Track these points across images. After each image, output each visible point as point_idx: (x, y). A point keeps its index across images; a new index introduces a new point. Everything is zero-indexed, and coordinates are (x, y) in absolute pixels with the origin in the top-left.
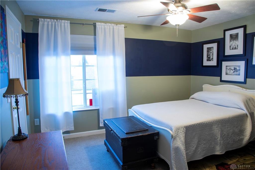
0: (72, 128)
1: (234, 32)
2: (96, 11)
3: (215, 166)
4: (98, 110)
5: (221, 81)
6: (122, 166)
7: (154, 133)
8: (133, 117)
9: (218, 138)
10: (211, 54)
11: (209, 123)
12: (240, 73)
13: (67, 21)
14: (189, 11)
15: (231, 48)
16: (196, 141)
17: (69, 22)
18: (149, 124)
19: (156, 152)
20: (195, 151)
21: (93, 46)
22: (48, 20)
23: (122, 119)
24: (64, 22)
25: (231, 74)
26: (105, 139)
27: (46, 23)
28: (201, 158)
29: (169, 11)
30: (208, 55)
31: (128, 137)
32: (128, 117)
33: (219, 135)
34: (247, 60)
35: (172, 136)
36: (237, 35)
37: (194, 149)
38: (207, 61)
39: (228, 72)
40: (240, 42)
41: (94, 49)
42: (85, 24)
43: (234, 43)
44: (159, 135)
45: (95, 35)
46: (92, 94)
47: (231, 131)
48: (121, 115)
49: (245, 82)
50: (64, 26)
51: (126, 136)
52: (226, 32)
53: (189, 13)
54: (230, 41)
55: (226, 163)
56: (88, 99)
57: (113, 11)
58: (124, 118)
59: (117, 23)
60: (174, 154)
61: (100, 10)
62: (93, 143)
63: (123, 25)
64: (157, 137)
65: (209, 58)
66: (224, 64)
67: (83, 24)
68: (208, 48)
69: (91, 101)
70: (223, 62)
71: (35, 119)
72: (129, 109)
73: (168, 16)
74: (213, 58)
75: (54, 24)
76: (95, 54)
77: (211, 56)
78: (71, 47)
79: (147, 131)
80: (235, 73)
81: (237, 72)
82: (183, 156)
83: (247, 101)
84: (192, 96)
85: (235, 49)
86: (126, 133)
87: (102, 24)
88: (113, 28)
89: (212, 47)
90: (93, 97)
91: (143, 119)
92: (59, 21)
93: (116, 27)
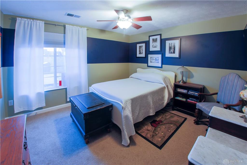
0: (44, 105)
1: (154, 37)
2: (65, 15)
3: (150, 124)
4: (66, 89)
5: (148, 66)
6: (85, 136)
7: (109, 106)
8: (92, 93)
9: (151, 104)
10: (142, 50)
11: (145, 94)
12: (158, 61)
13: (41, 22)
14: (132, 20)
15: (153, 47)
16: (138, 108)
17: (44, 22)
18: (104, 98)
19: (111, 119)
20: (138, 116)
21: (63, 42)
22: (25, 19)
23: (84, 95)
24: (39, 22)
25: (153, 62)
26: (71, 112)
27: (23, 22)
28: (142, 120)
29: (118, 19)
30: (139, 51)
31: (89, 112)
32: (89, 93)
33: (152, 102)
34: (163, 54)
35: (123, 108)
36: (157, 39)
37: (137, 114)
38: (139, 54)
39: (152, 61)
40: (158, 43)
41: (63, 43)
42: (57, 25)
43: (155, 44)
44: (112, 107)
45: (65, 33)
46: (61, 77)
47: (158, 98)
48: (84, 92)
49: (162, 67)
50: (39, 25)
51: (87, 111)
52: (150, 37)
53: (132, 21)
54: (153, 43)
55: (156, 120)
56: (58, 81)
57: (78, 17)
58: (86, 95)
59: (82, 26)
60: (124, 121)
61: (69, 15)
62: (61, 115)
63: (86, 28)
64: (111, 108)
65: (141, 52)
66: (150, 56)
67: (55, 25)
68: (139, 46)
69: (60, 82)
70: (149, 55)
71: (9, 101)
72: (89, 87)
73: (118, 22)
74: (142, 53)
75: (30, 22)
76: (64, 47)
77: (142, 51)
78: (44, 42)
79: (104, 104)
80: (156, 61)
81: (157, 61)
82: (131, 122)
83: (164, 79)
84: (131, 76)
85: (156, 47)
86: (88, 108)
87: (71, 26)
88: (79, 30)
89: (142, 46)
90: (62, 79)
91: (100, 94)
92: (35, 21)
93: (81, 29)
